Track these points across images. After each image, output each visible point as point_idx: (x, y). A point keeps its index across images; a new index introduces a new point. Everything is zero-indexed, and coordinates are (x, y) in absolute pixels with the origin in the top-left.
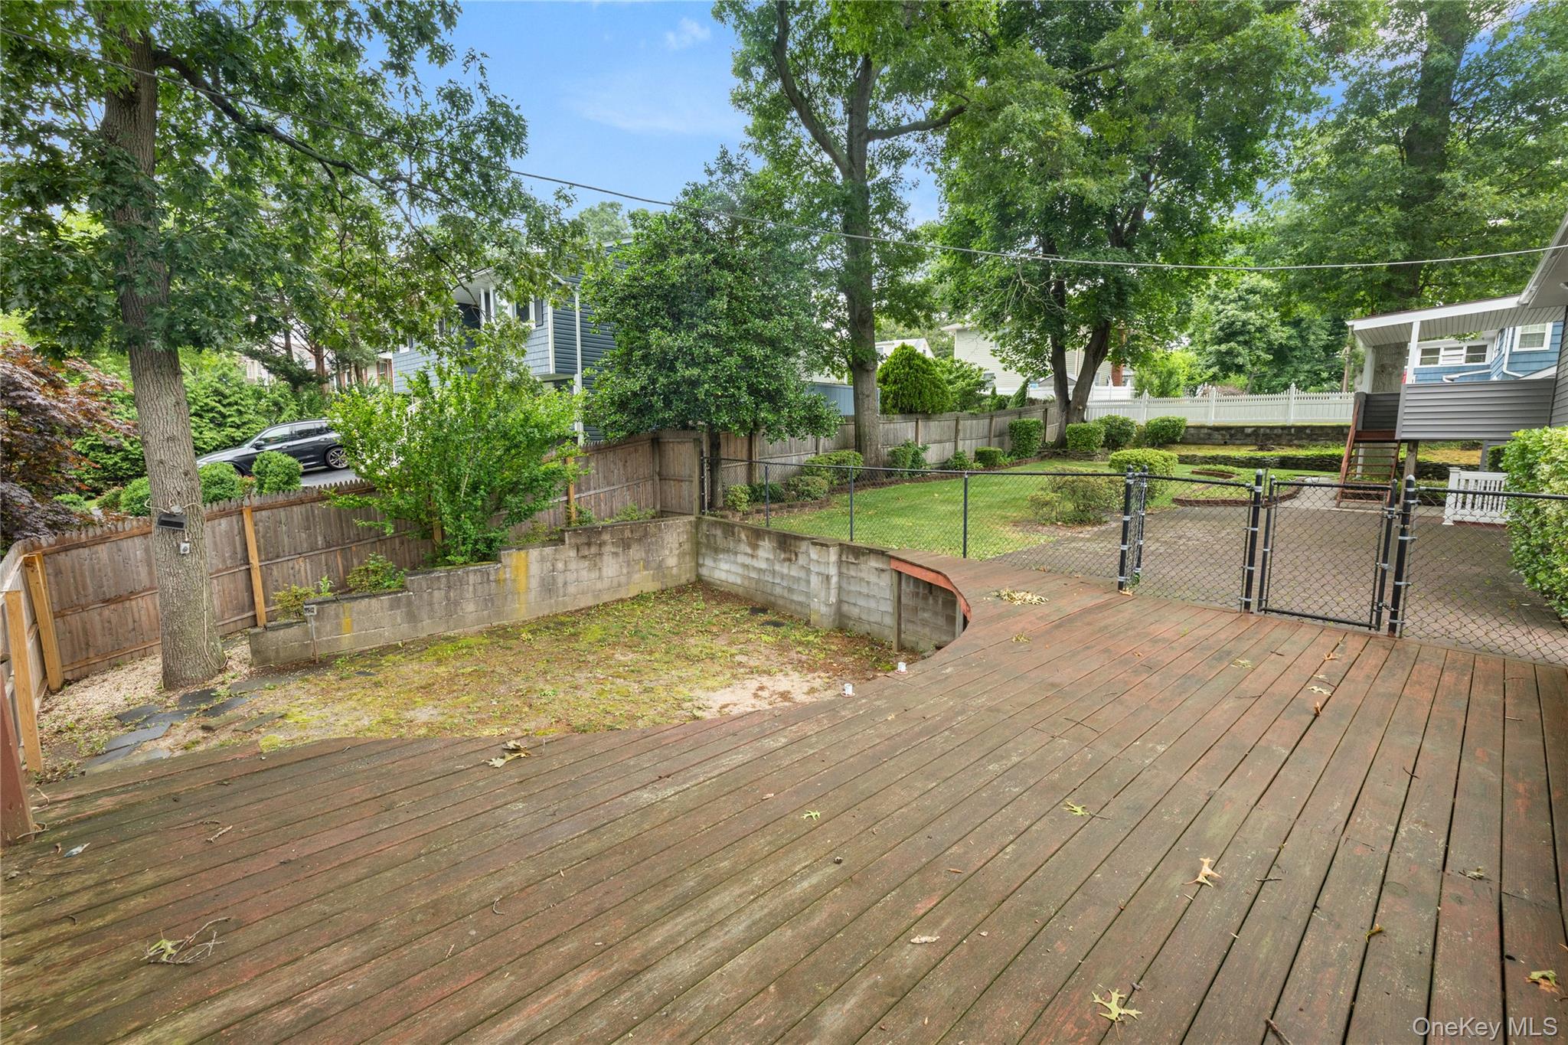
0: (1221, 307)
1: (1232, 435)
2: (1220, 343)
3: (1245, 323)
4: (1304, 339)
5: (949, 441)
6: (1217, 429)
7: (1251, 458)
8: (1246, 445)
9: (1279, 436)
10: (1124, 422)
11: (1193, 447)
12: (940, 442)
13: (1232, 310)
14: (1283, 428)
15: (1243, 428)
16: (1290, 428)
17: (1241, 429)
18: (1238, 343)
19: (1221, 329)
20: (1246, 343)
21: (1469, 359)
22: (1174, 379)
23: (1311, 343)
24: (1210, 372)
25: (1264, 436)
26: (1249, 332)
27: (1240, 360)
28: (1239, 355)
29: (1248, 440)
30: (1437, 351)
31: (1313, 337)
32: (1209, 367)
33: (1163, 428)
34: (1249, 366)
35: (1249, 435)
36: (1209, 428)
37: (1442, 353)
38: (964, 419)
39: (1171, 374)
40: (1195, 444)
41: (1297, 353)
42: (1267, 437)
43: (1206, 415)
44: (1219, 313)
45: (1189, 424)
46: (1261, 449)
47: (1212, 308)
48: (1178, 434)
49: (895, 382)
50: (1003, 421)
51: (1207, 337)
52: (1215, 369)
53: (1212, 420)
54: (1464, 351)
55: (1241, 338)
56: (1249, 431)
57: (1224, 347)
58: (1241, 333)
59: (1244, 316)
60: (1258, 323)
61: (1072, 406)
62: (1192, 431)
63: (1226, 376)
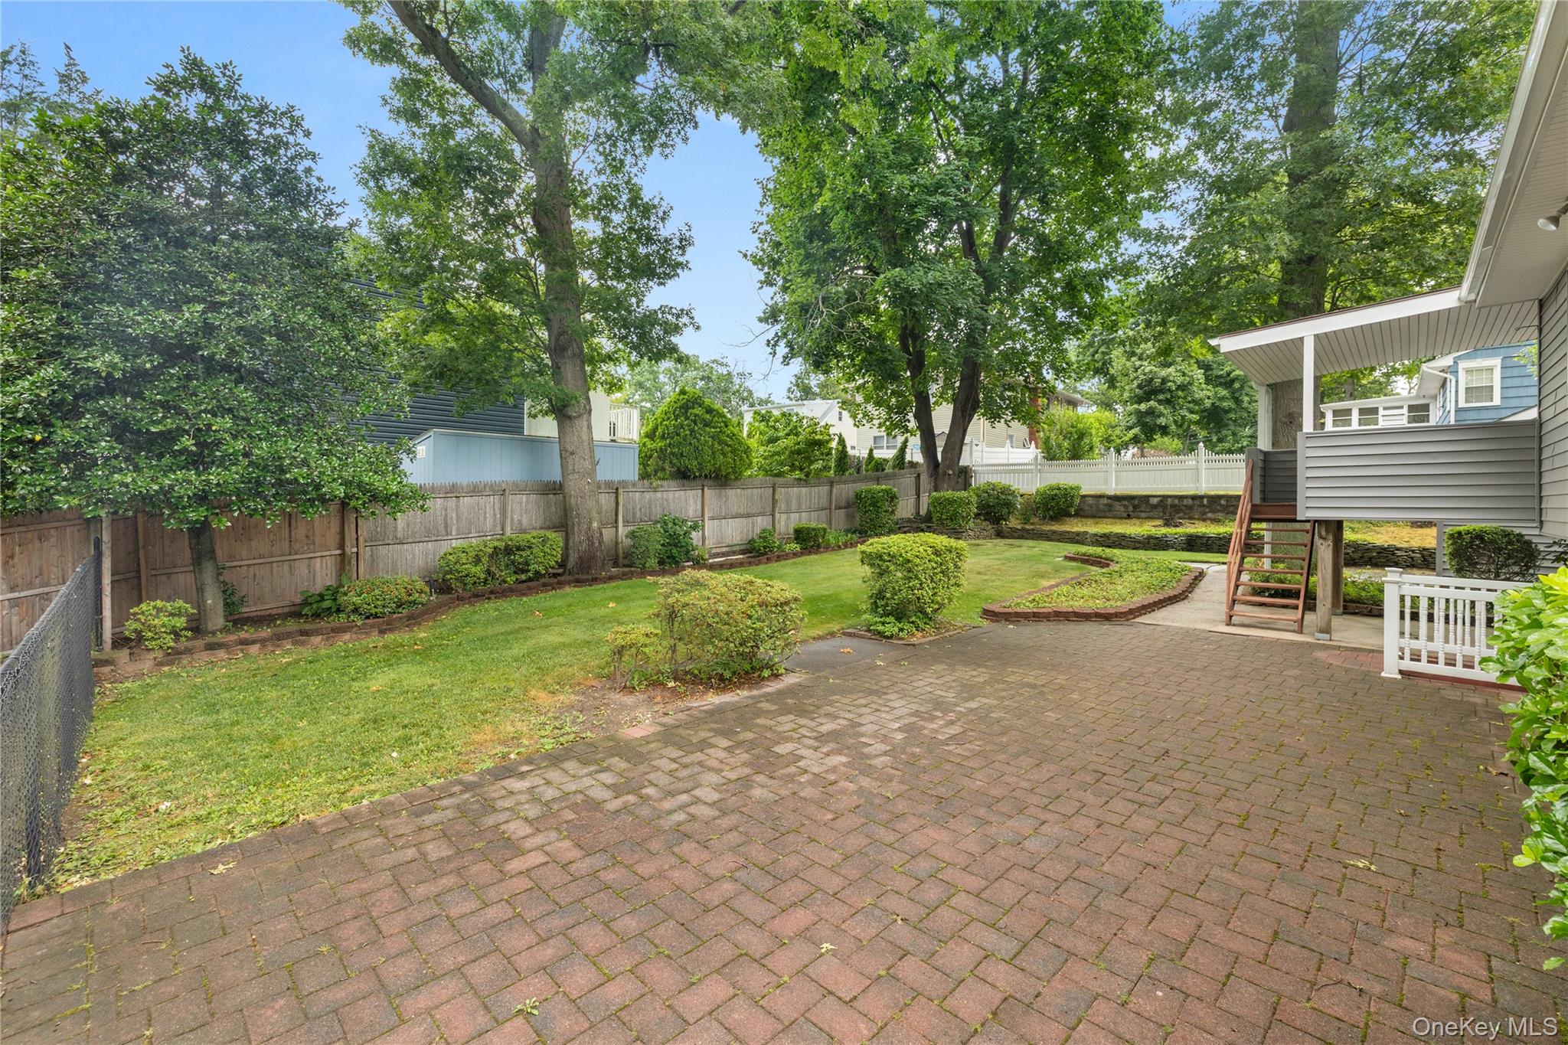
0: (1138, 363)
1: (1135, 506)
2: (1139, 402)
3: (1164, 381)
4: (1237, 401)
5: (763, 514)
6: (1117, 498)
7: (1150, 537)
8: (1152, 518)
9: (1190, 508)
10: (1006, 491)
11: (1090, 521)
12: (747, 516)
13: (1148, 367)
14: (1194, 498)
15: (1148, 497)
16: (1202, 497)
17: (1146, 498)
18: (1160, 402)
19: (1140, 387)
20: (1168, 402)
21: (1411, 420)
22: (1086, 440)
23: (1245, 405)
24: (1131, 434)
25: (1171, 508)
26: (1169, 390)
27: (1162, 421)
28: (1161, 415)
29: (1154, 513)
30: (1375, 411)
31: (1246, 399)
32: (1130, 428)
33: (1053, 498)
34: (1173, 427)
35: (1154, 507)
36: (1109, 497)
37: (1381, 412)
38: (786, 486)
39: (1082, 435)
40: (1093, 516)
41: (1232, 416)
42: (1176, 509)
43: (1106, 482)
44: (1136, 370)
45: (1083, 492)
46: (1167, 524)
47: (1128, 364)
48: (1071, 505)
49: (663, 437)
50: (846, 490)
51: (1126, 395)
52: (1136, 430)
53: (1113, 488)
54: (1405, 411)
55: (1161, 397)
56: (1155, 501)
57: (1143, 407)
58: (1161, 391)
59: (1164, 373)
60: (1180, 380)
61: (941, 471)
62: (1090, 501)
63: (1150, 439)
